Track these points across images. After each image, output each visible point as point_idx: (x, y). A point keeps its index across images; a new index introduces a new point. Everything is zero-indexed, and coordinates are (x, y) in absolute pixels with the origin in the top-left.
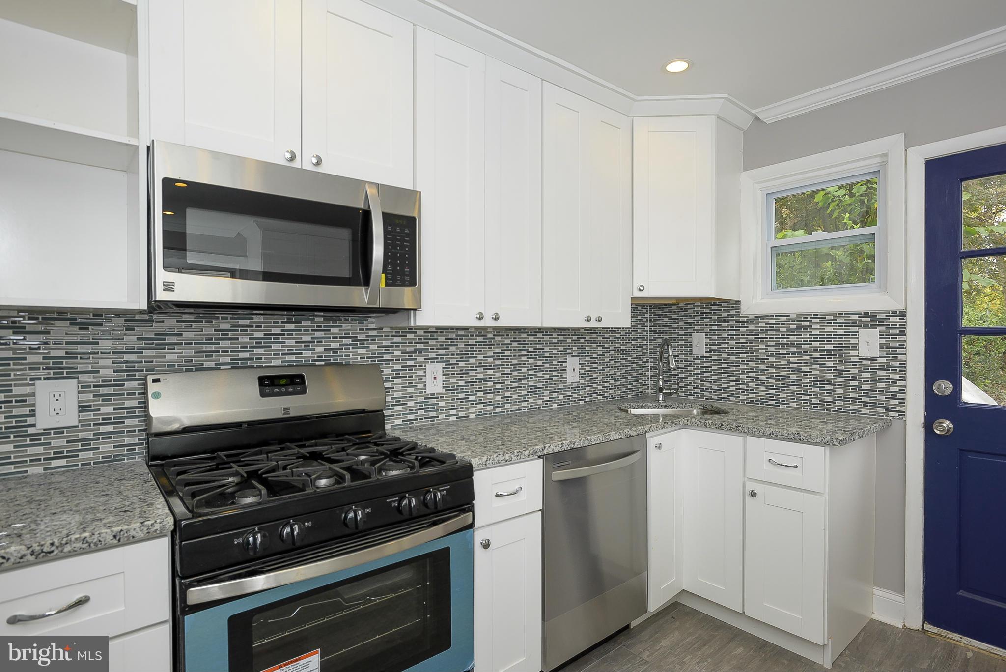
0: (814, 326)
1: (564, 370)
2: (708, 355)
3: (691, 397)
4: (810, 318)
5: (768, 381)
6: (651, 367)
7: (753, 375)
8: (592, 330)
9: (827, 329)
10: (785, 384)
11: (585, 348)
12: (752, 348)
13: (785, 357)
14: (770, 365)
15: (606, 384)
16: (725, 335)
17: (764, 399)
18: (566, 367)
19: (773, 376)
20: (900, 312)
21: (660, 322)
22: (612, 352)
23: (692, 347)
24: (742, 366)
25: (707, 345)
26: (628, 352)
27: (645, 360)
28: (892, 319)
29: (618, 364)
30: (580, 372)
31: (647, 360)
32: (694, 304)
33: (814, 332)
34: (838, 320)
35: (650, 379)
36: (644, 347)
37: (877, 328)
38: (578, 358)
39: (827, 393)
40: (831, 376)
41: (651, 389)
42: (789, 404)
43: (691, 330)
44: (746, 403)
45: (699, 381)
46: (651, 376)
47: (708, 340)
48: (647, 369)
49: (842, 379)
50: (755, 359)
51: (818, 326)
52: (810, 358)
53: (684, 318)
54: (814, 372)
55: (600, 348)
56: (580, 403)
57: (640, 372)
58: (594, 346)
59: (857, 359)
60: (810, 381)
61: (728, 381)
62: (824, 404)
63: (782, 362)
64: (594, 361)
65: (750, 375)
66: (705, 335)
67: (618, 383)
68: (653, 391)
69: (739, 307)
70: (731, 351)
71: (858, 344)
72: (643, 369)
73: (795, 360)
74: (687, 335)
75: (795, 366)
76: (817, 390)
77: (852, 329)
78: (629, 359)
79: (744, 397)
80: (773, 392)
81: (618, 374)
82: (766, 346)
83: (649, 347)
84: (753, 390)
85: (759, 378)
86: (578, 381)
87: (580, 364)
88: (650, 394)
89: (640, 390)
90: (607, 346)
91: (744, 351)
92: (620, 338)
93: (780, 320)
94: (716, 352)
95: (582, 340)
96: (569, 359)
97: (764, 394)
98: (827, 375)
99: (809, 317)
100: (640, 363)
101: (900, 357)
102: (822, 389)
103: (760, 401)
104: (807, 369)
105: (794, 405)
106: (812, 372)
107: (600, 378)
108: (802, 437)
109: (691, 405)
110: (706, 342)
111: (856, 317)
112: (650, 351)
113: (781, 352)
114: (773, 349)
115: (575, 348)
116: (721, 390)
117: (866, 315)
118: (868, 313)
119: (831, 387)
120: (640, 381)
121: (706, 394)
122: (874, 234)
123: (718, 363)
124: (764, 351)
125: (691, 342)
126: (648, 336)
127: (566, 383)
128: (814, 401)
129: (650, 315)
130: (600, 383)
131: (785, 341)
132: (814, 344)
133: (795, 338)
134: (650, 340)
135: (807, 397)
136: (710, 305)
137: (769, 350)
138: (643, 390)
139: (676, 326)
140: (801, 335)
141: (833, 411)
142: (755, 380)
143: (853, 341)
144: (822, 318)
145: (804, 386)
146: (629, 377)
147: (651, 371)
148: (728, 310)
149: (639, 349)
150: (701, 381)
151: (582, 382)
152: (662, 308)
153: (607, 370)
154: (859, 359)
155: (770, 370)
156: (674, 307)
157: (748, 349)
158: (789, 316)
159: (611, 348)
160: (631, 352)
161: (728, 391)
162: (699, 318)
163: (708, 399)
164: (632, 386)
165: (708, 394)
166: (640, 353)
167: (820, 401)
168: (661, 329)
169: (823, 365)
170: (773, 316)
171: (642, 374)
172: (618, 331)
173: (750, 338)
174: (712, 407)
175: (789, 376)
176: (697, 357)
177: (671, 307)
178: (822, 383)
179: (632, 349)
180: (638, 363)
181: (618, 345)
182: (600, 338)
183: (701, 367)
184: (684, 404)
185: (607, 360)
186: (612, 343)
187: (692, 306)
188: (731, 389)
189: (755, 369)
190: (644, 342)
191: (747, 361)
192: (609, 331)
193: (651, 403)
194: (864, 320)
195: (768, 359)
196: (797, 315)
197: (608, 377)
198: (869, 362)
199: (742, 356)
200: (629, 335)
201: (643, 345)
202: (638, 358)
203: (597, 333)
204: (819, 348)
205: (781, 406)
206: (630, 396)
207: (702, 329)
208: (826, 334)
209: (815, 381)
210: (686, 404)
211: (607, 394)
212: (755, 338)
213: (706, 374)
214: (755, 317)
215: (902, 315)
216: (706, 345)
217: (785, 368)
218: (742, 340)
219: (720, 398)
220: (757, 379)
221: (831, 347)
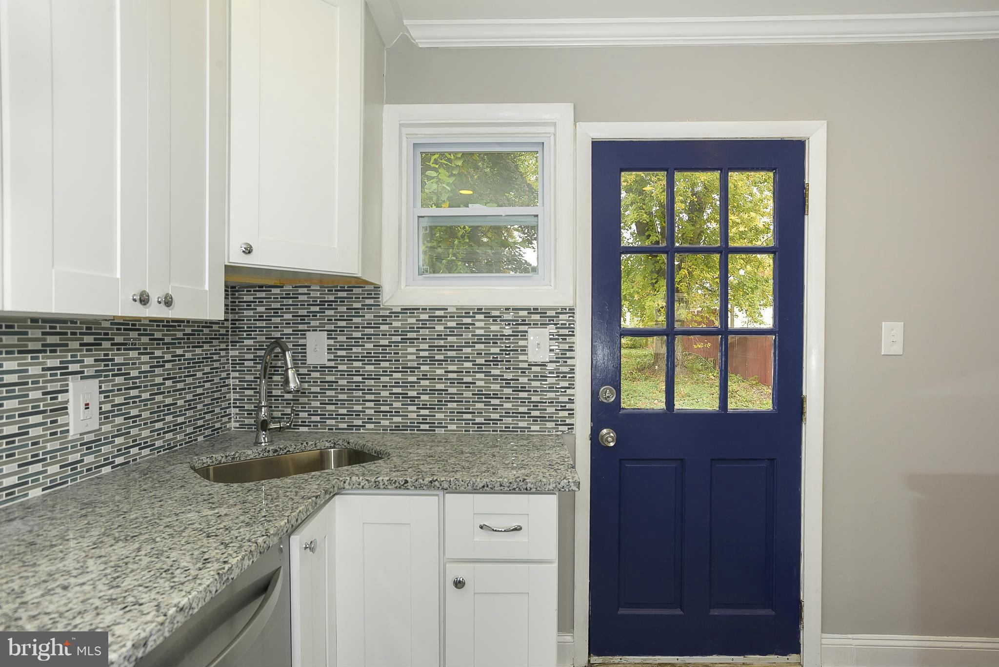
0: (478, 324)
1: (63, 409)
2: (332, 364)
3: (305, 429)
4: (473, 313)
5: (420, 397)
6: (233, 385)
7: (399, 390)
8: (128, 324)
9: (493, 328)
10: (442, 401)
11: (113, 360)
12: (398, 353)
13: (442, 364)
14: (423, 375)
15: (158, 425)
16: (359, 335)
17: (414, 423)
18: (67, 402)
19: (427, 390)
20: (569, 309)
21: (251, 313)
22: (168, 366)
23: (305, 353)
24: (383, 379)
25: (331, 349)
26: (196, 363)
27: (224, 375)
28: (561, 317)
29: (180, 386)
30: (100, 408)
31: (227, 374)
32: (310, 287)
33: (478, 332)
34: (506, 317)
35: (232, 405)
36: (223, 353)
37: (546, 328)
38: (97, 381)
39: (493, 409)
40: (498, 387)
41: (235, 421)
42: (447, 427)
43: (305, 327)
44: (390, 430)
45: (318, 404)
46: (234, 400)
47: (332, 342)
48: (228, 389)
49: (510, 391)
50: (402, 368)
51: (482, 324)
52: (473, 365)
53: (293, 309)
54: (479, 383)
55: (145, 358)
56: (103, 472)
57: (216, 395)
58: (133, 354)
59: (526, 365)
60: (473, 394)
61: (363, 401)
62: (490, 424)
63: (439, 372)
64: (133, 383)
65: (395, 390)
66: (328, 335)
67: (180, 420)
68: (237, 425)
69: (379, 294)
70: (367, 358)
71: (526, 347)
72: (221, 390)
73: (454, 368)
74: (298, 334)
75: (454, 376)
76: (481, 406)
77: (521, 328)
78: (199, 374)
79: (387, 423)
80: (426, 412)
81: (180, 403)
82: (417, 350)
83: (231, 353)
84: (399, 412)
85: (407, 394)
86: (97, 427)
87: (101, 393)
88: (233, 429)
89: (217, 425)
90: (158, 353)
91: (386, 357)
92: (184, 339)
93: (436, 314)
94: (344, 360)
95: (106, 344)
96: (73, 384)
97: (414, 415)
98: (493, 387)
99: (471, 312)
100: (216, 380)
101: (569, 362)
102: (487, 404)
103: (409, 426)
104: (469, 379)
105: (454, 427)
106: (475, 383)
107: (146, 414)
108: (529, 485)
109: (315, 444)
110: (328, 345)
111: (525, 313)
112: (232, 360)
113: (437, 357)
114: (426, 354)
115: (89, 361)
116: (352, 415)
117: (536, 311)
118: (537, 309)
119: (497, 402)
120: (217, 410)
121: (329, 422)
122: (537, 216)
123: (348, 375)
124: (414, 357)
125: (305, 345)
126: (228, 335)
127: (66, 437)
128: (478, 420)
129: (232, 302)
130: (145, 424)
131: (442, 343)
132: (478, 346)
133: (454, 339)
134: (231, 342)
135: (469, 416)
136: (335, 291)
137: (421, 355)
138: (221, 424)
139: (278, 320)
140: (462, 335)
141: (500, 431)
142: (402, 397)
143: (521, 343)
144: (486, 313)
145: (466, 402)
146: (200, 407)
147: (234, 393)
148: (363, 298)
149: (215, 357)
150: (321, 404)
151: (106, 428)
152: (254, 291)
153: (159, 398)
154: (529, 365)
155: (423, 383)
156: (274, 291)
157: (393, 355)
158: (447, 309)
159: (168, 357)
160: (203, 362)
161: (363, 415)
162: (317, 309)
163: (332, 429)
164: (204, 422)
165: (333, 422)
166: (216, 365)
167: (485, 420)
168: (252, 324)
169: (487, 374)
170: (426, 309)
171: (221, 398)
172: (180, 326)
173: (394, 339)
174: (349, 443)
175: (447, 390)
176: (313, 367)
177: (271, 291)
178: (487, 396)
179: (203, 358)
180: (213, 380)
181: (179, 352)
182: (144, 340)
183: (321, 382)
184: (305, 444)
185: (159, 380)
186: (168, 348)
187: (305, 290)
188: (368, 412)
189: (402, 383)
190: (223, 346)
191: (390, 372)
192: (163, 326)
193: (248, 448)
194: (534, 317)
195: (420, 368)
196: (457, 309)
197: (161, 411)
198: (538, 369)
199: (383, 364)
200: (199, 335)
201: (220, 350)
202: (213, 373)
203: (139, 330)
204: (483, 353)
205: (437, 431)
206: (200, 439)
207: (322, 325)
208: (491, 334)
209: (480, 395)
210: (307, 443)
211: (158, 443)
212: (402, 339)
213: (329, 393)
214: (402, 309)
215: (571, 311)
216: (328, 349)
217: (442, 379)
218: (383, 342)
219: (350, 427)
220: (405, 396)
221: (497, 350)
